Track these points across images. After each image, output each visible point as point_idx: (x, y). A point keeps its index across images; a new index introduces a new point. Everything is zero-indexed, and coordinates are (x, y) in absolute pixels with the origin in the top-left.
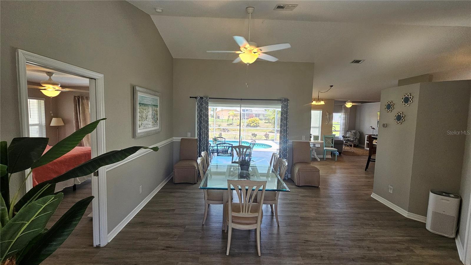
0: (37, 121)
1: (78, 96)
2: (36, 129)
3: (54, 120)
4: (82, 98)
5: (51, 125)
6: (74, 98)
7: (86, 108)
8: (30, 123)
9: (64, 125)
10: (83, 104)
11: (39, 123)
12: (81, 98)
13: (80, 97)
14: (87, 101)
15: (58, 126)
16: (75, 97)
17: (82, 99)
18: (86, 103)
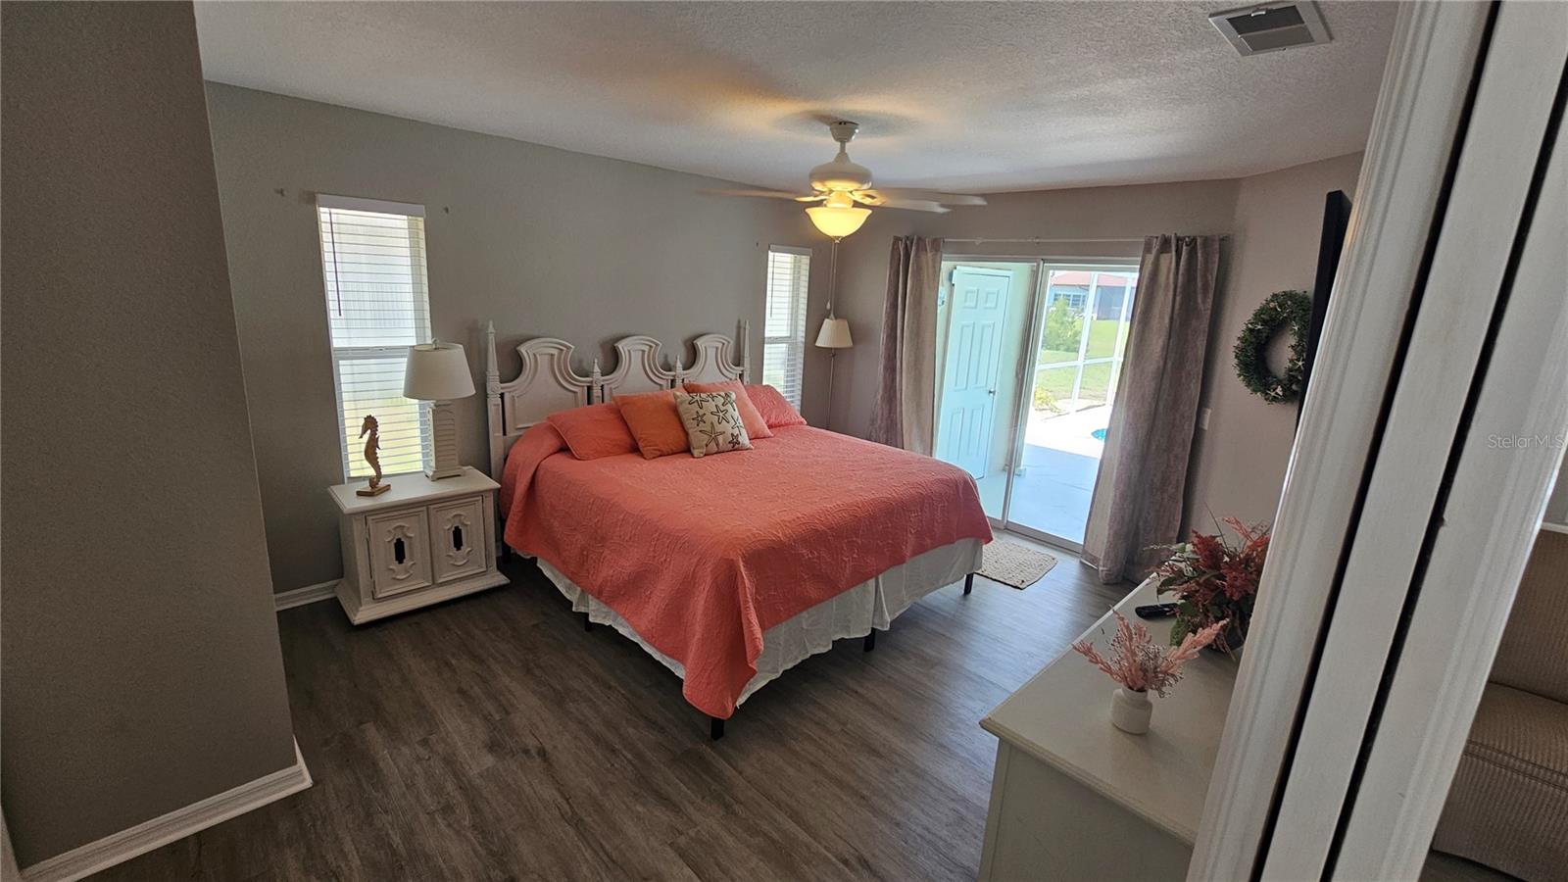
0: (785, 328)
1: (907, 238)
2: (776, 356)
3: (828, 324)
4: (921, 247)
5: (818, 344)
6: (894, 244)
7: (925, 286)
8: (768, 334)
9: (850, 344)
10: (919, 270)
11: (788, 335)
12: (918, 243)
13: (912, 243)
14: (936, 255)
15: (835, 349)
16: (897, 240)
17: (917, 250)
18: (930, 263)
